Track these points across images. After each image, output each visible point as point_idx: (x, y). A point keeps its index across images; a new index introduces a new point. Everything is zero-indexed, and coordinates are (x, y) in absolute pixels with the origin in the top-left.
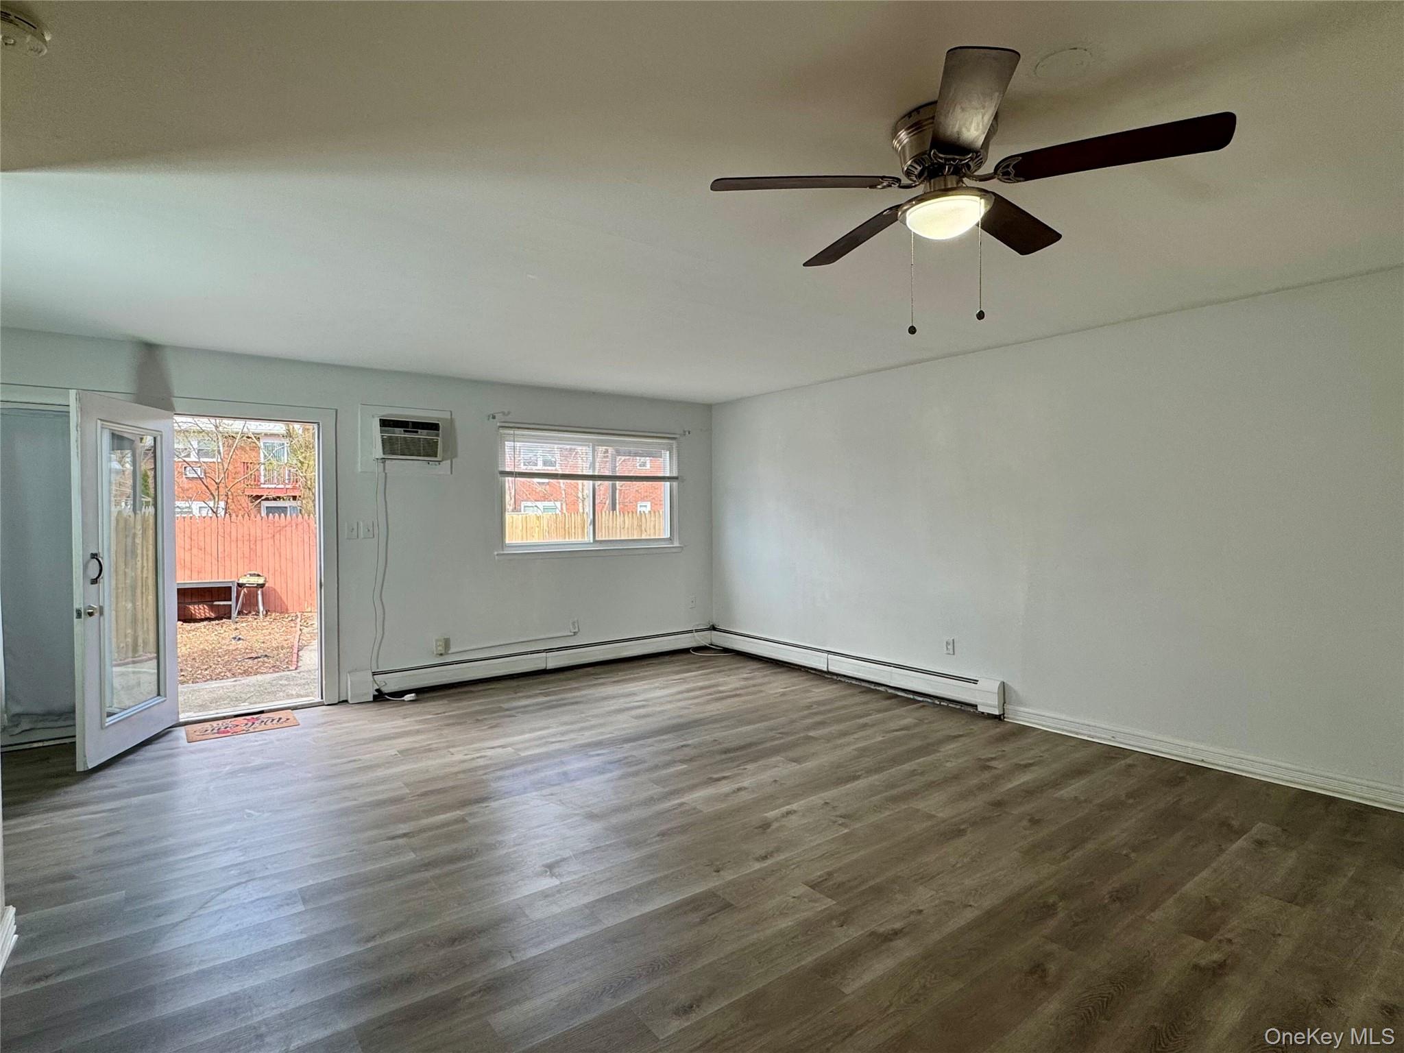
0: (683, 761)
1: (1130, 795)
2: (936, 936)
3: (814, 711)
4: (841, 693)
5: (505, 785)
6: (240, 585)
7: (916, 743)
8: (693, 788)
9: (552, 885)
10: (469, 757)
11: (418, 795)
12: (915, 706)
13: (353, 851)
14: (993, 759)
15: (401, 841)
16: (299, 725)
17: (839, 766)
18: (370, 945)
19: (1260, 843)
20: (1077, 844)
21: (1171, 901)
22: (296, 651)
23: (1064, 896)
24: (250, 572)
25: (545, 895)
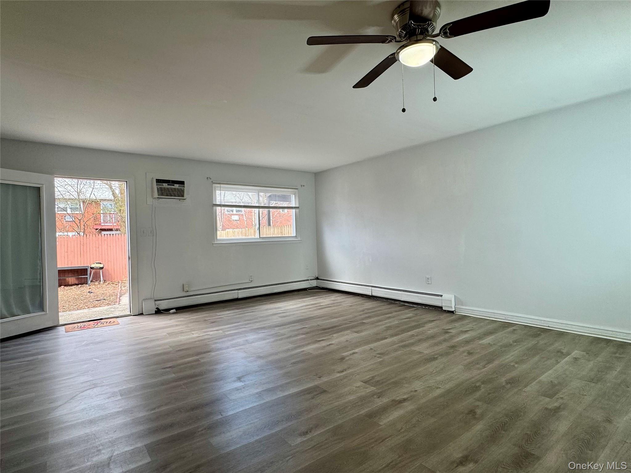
0: (303, 334)
1: (515, 341)
2: (423, 400)
3: (366, 312)
4: (379, 305)
5: (219, 346)
6: (91, 268)
7: (414, 324)
8: (309, 344)
9: (240, 385)
10: (201, 335)
11: (176, 351)
12: (413, 309)
13: (145, 374)
14: (450, 329)
15: (168, 370)
16: (119, 324)
17: (377, 334)
18: (153, 412)
19: (576, 359)
20: (490, 362)
21: (534, 383)
22: (118, 297)
23: (483, 383)
24: (96, 262)
25: (237, 389)
